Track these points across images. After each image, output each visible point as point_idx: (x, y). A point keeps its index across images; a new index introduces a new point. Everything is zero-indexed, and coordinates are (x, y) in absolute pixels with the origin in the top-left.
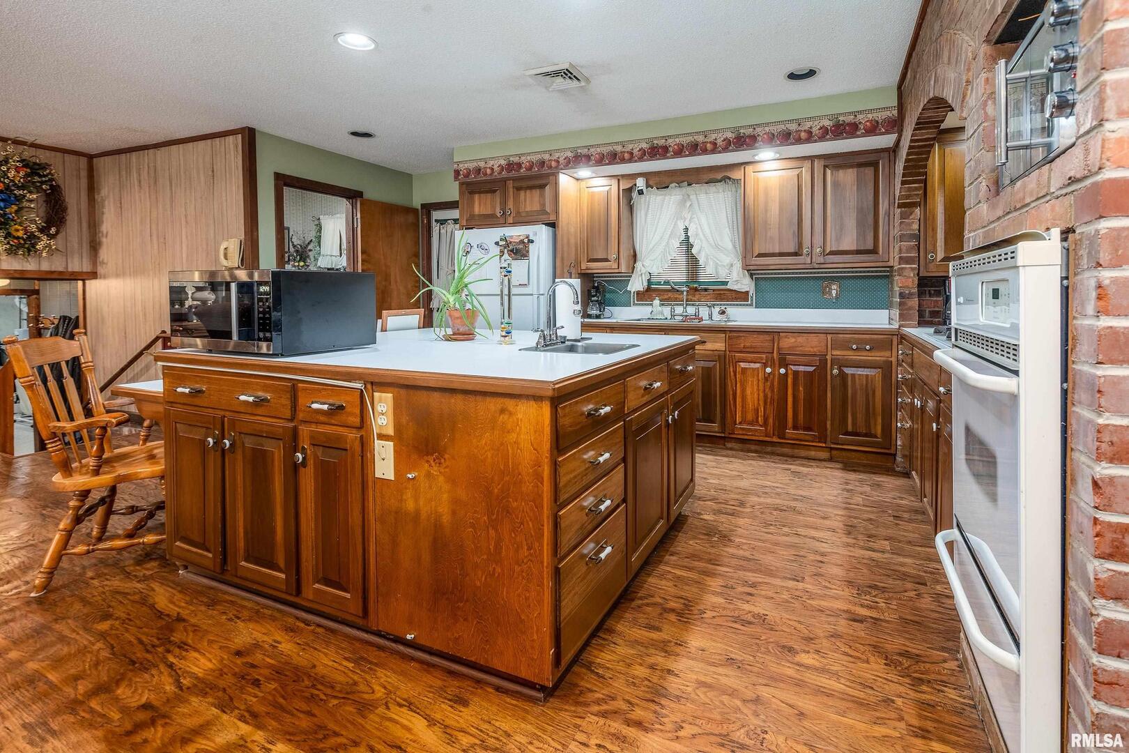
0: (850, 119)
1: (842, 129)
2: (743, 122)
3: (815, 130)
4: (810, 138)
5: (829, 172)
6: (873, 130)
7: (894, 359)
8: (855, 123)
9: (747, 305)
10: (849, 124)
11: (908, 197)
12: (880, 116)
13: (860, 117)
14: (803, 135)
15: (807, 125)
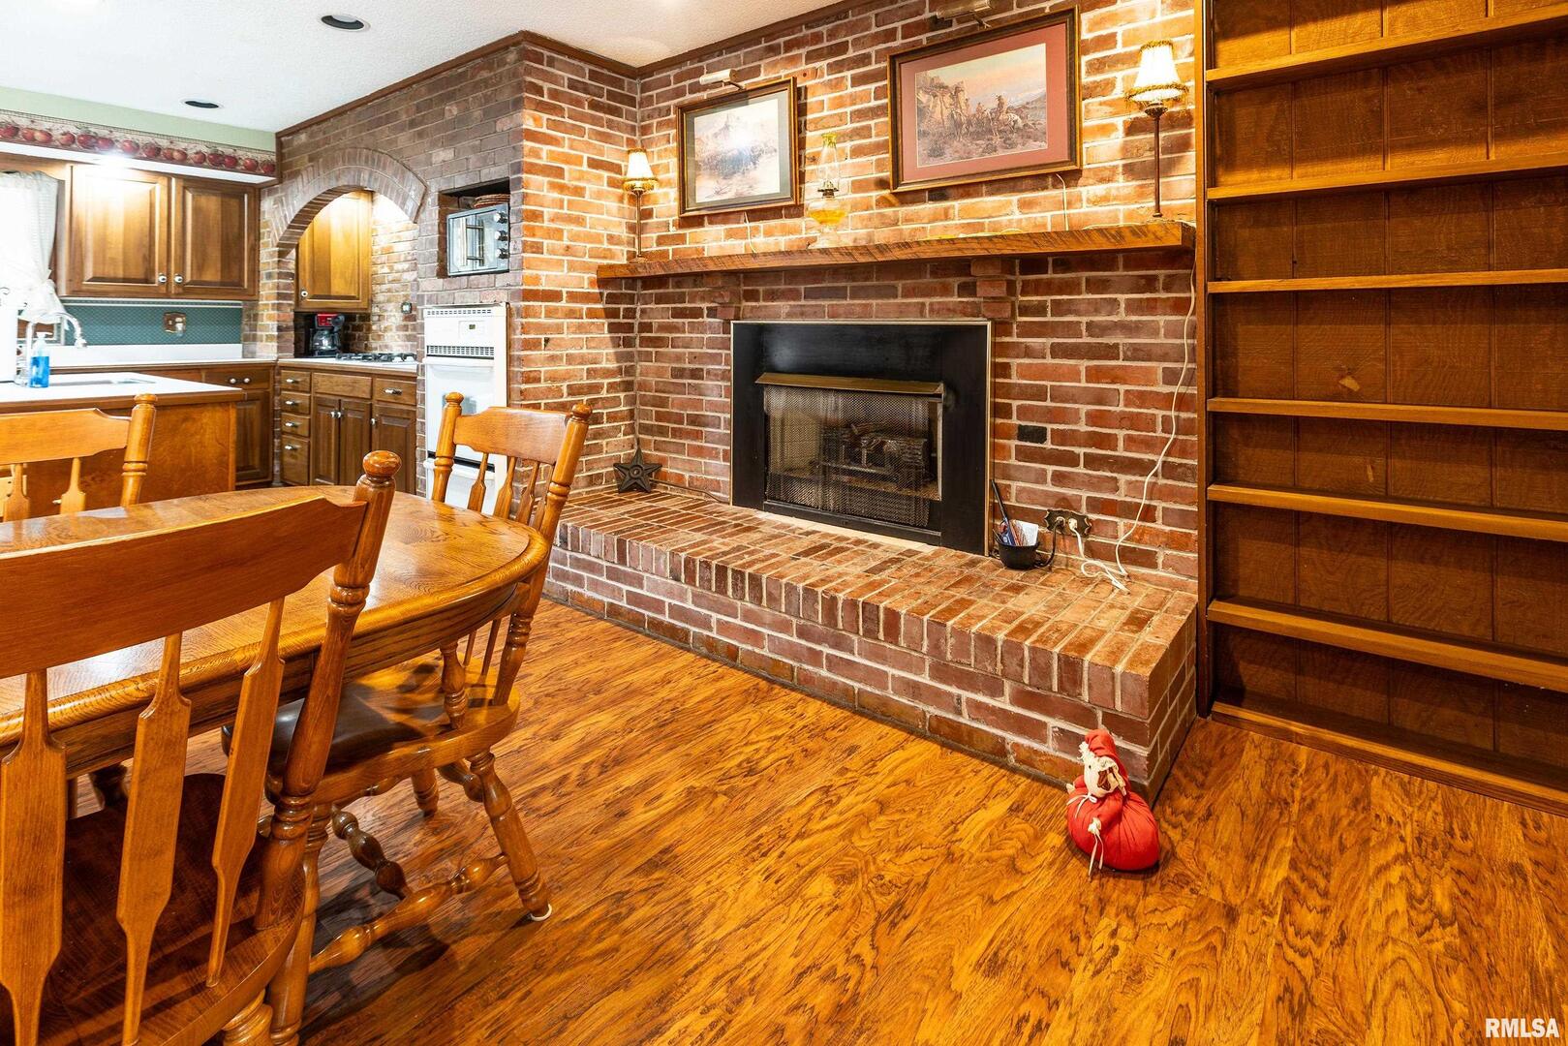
0: (229, 151)
1: (218, 160)
2: (99, 121)
3: (191, 153)
4: (184, 159)
5: (189, 196)
6: (252, 168)
7: (270, 390)
8: (234, 158)
10: (229, 157)
11: (289, 239)
12: (260, 157)
13: (240, 153)
14: (176, 155)
15: (182, 146)
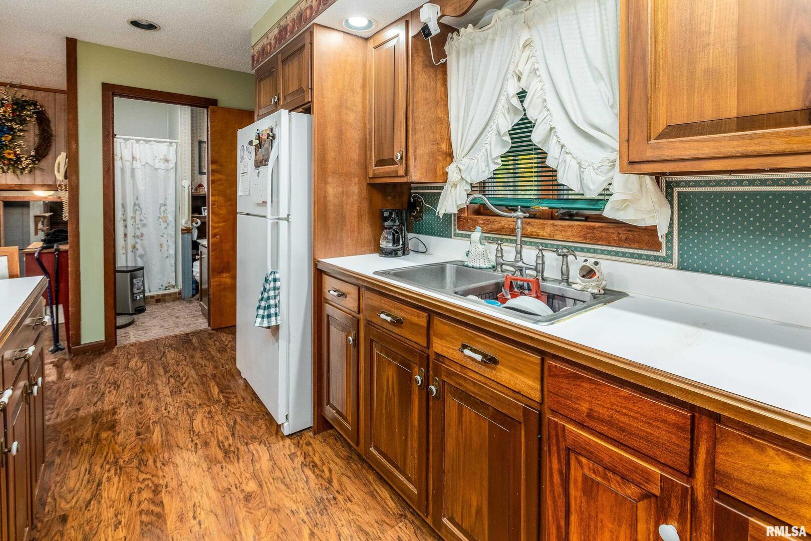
9: (656, 259)
